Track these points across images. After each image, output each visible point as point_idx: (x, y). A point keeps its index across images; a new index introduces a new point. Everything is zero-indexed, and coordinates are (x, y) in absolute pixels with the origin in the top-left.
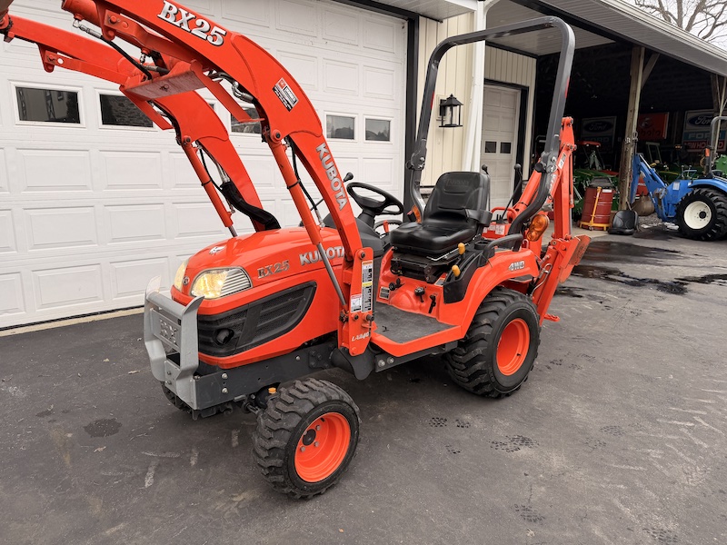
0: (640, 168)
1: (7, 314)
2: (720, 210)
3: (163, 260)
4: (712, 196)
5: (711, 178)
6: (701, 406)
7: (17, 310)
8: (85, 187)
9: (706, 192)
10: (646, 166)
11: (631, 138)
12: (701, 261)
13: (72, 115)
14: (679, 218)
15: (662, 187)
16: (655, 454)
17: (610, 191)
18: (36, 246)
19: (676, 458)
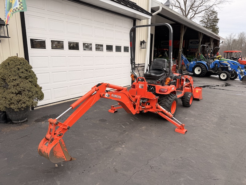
0: (182, 58)
1: (47, 100)
2: (203, 69)
3: (81, 85)
4: (201, 65)
5: (201, 61)
6: (213, 110)
7: (50, 99)
8: (65, 66)
9: (200, 65)
10: (184, 57)
11: (181, 50)
12: (201, 82)
13: (62, 47)
14: (193, 72)
15: (188, 63)
16: (208, 117)
17: (176, 64)
18: (54, 82)
19: (212, 118)
